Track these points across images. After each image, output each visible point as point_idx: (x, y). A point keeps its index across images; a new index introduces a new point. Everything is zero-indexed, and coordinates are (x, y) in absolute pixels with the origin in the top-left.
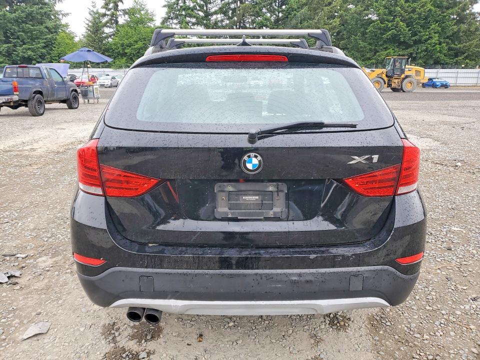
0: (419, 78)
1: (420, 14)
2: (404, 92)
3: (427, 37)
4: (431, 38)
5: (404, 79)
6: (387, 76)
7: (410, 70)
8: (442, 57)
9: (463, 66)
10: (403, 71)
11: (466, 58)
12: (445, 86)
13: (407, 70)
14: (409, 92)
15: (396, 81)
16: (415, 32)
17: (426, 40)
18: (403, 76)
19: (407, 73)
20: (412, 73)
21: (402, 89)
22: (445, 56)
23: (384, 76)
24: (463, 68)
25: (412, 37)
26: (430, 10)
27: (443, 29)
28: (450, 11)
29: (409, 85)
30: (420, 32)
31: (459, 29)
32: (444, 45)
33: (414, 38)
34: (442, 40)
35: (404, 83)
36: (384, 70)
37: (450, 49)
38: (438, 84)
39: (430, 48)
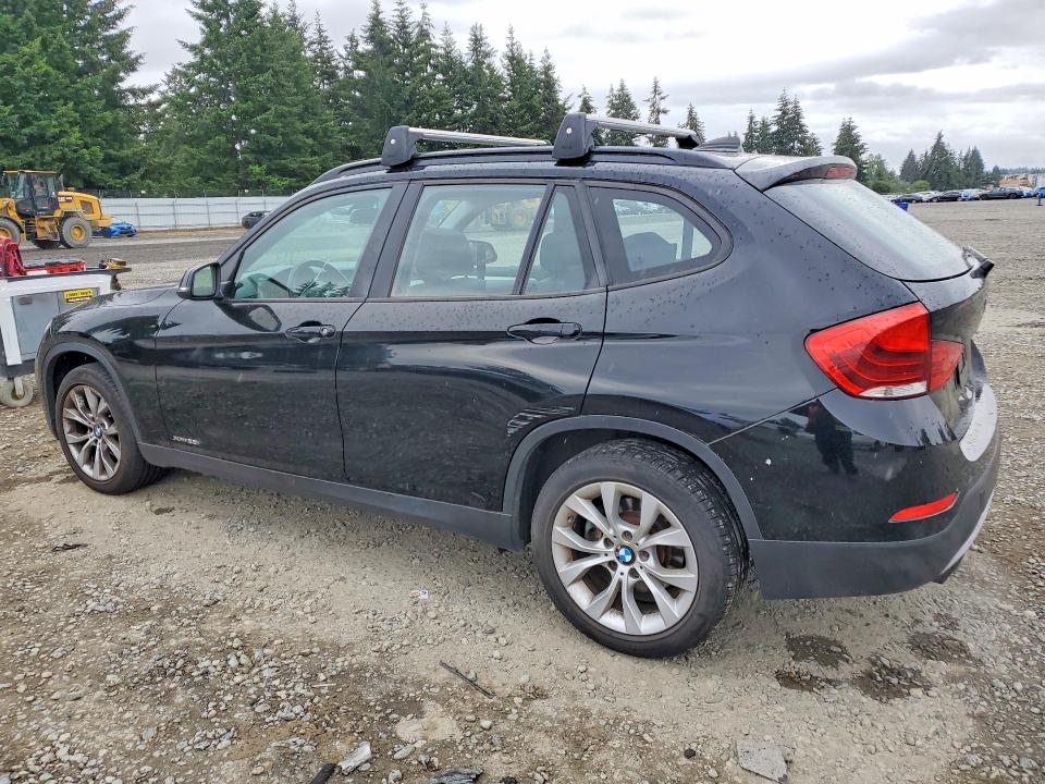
0: (90, 217)
1: (27, 79)
2: (69, 247)
3: (57, 130)
4: (65, 132)
5: (63, 220)
6: (19, 214)
7: (70, 201)
8: (98, 174)
9: (143, 192)
10: (55, 204)
11: (143, 177)
12: (128, 232)
13: (62, 199)
14: (80, 247)
15: (46, 224)
16: (26, 116)
17: (56, 137)
18: (58, 214)
19: (65, 207)
20: (75, 207)
21: (63, 242)
22: (102, 172)
23: (13, 214)
24: (143, 196)
25: (21, 127)
26: (46, 74)
27: (82, 115)
28: (88, 80)
29: (77, 232)
30: (36, 118)
31: (116, 118)
32: (97, 148)
33: (26, 131)
34: (89, 140)
35: (65, 230)
36: (10, 201)
37: (108, 159)
38: (113, 228)
39: (70, 155)
